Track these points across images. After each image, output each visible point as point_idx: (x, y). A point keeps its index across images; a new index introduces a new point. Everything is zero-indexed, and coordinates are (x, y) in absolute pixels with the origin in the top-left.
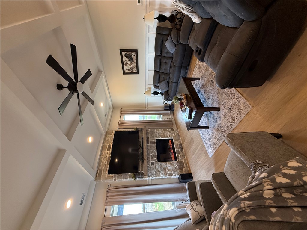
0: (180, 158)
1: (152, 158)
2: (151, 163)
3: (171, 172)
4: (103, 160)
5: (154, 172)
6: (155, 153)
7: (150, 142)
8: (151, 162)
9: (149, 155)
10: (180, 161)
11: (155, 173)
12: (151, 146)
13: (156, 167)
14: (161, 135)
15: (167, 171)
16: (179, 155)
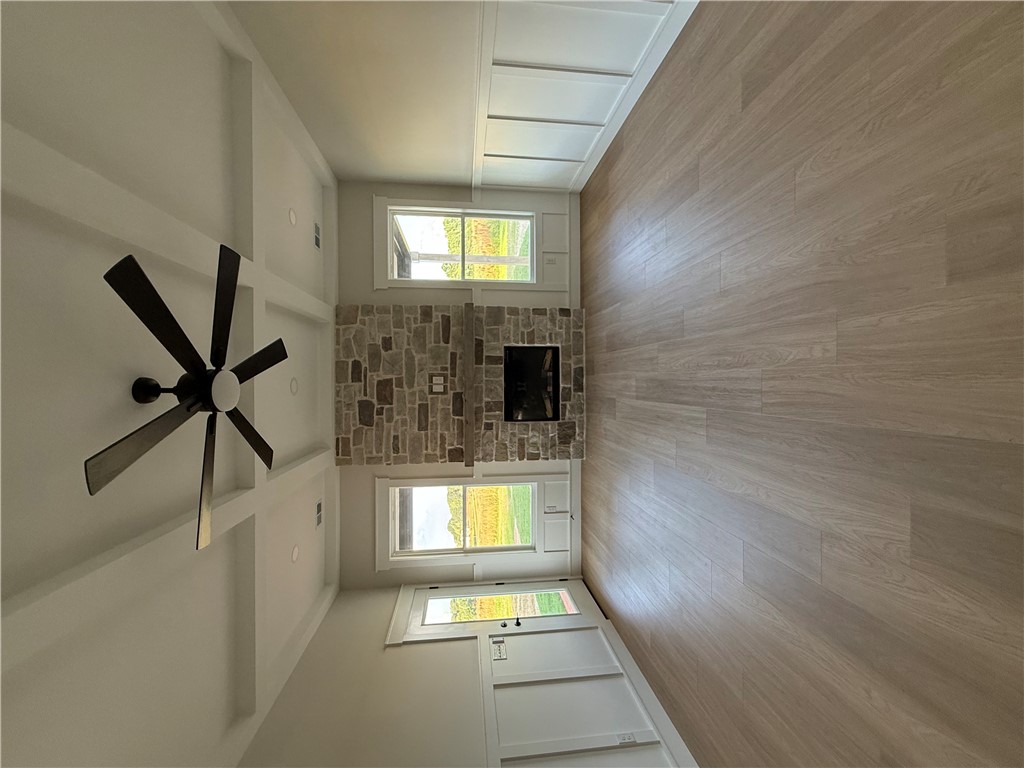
0: (567, 413)
1: (491, 410)
2: (486, 424)
3: (538, 449)
4: (344, 411)
5: (493, 448)
6: (498, 395)
7: (487, 357)
8: (484, 421)
9: (481, 400)
10: (567, 420)
11: (494, 452)
12: (487, 372)
13: (500, 436)
14: (523, 333)
15: (526, 446)
16: (568, 404)
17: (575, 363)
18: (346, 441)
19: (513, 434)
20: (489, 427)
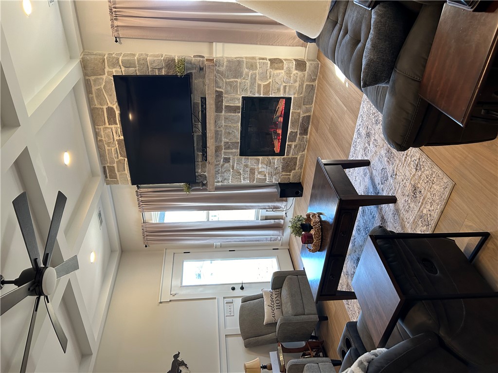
0: (292, 150)
1: (228, 148)
2: (225, 158)
3: (265, 176)
4: (107, 148)
5: (229, 175)
6: (235, 136)
7: (226, 107)
8: (223, 156)
9: (221, 141)
10: (290, 156)
11: (230, 178)
12: (226, 119)
13: (235, 166)
14: (259, 86)
16: (293, 144)
17: (304, 113)
18: (112, 169)
19: (246, 166)
20: (227, 160)
